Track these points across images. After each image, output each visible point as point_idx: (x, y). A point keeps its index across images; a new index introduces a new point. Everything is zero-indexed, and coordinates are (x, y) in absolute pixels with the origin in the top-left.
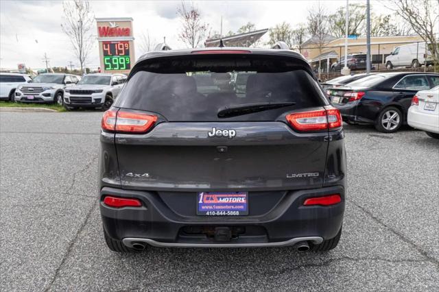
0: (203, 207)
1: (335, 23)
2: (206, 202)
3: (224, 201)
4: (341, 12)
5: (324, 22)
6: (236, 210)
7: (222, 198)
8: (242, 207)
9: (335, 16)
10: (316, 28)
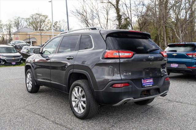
0: (144, 84)
1: (30, 22)
2: (144, 82)
3: (148, 81)
4: (32, 17)
5: (23, 21)
6: (151, 84)
7: (147, 80)
8: (152, 83)
9: (28, 19)
10: (18, 24)
